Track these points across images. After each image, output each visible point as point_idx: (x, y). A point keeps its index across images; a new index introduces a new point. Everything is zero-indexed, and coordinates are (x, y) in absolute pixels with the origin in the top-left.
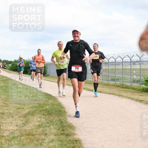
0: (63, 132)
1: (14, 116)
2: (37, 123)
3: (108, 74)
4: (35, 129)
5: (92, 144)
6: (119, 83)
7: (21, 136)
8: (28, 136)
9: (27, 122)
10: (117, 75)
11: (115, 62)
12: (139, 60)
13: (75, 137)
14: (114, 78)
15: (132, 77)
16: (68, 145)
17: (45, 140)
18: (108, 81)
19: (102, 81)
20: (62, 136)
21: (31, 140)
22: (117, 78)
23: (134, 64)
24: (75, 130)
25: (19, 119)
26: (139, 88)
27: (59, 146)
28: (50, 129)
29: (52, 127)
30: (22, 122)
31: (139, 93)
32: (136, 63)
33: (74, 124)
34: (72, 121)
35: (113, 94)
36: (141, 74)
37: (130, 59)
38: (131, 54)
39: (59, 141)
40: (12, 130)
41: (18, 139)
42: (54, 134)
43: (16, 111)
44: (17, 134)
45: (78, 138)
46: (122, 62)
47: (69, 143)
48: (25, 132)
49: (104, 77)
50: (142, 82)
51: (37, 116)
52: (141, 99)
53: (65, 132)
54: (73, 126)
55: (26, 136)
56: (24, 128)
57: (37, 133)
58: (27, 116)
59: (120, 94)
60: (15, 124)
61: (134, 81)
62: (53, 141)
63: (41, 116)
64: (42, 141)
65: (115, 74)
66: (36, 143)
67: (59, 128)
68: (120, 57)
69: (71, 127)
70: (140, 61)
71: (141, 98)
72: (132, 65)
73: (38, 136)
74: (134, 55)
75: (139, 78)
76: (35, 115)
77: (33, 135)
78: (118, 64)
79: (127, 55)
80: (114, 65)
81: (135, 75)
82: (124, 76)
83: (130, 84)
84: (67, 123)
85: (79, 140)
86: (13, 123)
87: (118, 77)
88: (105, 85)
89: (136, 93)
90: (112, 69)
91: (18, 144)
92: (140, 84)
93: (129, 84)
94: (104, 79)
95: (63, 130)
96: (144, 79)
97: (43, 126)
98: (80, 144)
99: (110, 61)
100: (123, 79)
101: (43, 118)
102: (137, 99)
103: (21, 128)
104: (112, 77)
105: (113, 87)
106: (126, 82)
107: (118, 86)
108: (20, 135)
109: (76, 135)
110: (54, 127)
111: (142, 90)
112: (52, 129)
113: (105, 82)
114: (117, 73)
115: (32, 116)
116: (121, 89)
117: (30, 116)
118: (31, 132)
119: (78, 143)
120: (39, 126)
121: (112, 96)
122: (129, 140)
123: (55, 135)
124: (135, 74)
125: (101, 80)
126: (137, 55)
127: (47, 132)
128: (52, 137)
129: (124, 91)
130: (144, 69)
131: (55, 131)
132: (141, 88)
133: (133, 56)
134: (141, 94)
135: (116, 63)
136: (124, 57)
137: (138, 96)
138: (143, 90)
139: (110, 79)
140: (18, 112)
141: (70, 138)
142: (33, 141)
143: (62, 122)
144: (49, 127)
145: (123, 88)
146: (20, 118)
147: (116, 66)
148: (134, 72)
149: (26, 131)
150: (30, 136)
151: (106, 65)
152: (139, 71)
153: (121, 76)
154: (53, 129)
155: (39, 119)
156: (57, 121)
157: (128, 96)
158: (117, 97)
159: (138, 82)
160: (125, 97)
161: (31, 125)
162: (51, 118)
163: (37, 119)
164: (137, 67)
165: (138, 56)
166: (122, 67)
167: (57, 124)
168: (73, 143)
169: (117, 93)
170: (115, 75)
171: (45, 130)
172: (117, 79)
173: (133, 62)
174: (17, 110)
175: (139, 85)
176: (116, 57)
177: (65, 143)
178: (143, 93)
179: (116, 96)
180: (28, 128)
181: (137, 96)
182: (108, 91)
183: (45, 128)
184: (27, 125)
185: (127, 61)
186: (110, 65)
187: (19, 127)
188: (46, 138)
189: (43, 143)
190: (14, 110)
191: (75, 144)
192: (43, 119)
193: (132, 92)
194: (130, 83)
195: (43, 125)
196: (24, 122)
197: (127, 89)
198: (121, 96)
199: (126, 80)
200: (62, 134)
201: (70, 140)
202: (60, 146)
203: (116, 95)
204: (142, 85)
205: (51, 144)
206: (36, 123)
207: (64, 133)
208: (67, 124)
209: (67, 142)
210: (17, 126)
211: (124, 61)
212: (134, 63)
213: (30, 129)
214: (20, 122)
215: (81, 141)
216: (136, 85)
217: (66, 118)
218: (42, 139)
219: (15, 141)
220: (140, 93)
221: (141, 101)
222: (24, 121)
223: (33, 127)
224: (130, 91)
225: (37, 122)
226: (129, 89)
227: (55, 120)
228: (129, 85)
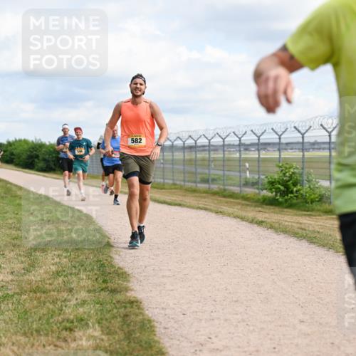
0: (104, 286)
1: (7, 253)
2: (54, 268)
3: (194, 170)
4: (49, 279)
5: (163, 308)
6: (216, 186)
7: (20, 294)
8: (35, 293)
9: (32, 265)
10: (212, 172)
11: (209, 146)
12: (257, 141)
13: (128, 294)
14: (206, 177)
15: (242, 174)
16: (115, 311)
17: (70, 301)
18: (195, 182)
19: (182, 183)
20: (103, 293)
21: (40, 302)
22: (213, 176)
23: (246, 150)
24: (129, 281)
25: (17, 259)
26: (256, 198)
27: (97, 314)
28: (79, 278)
29: (83, 276)
30: (22, 266)
31: (255, 206)
32: (250, 147)
33: (127, 270)
34: (122, 263)
35: (206, 209)
36: (261, 169)
37: (238, 139)
38: (241, 130)
39: (98, 303)
40: (2, 281)
41: (14, 299)
42: (86, 289)
43: (10, 243)
44: (12, 289)
45: (134, 297)
46: (224, 145)
47: (116, 308)
48: (29, 287)
49: (187, 175)
50: (262, 185)
51: (53, 252)
52: (260, 219)
53: (109, 285)
54: (125, 273)
55: (31, 294)
56: (26, 277)
57: (53, 287)
58: (33, 254)
59: (220, 210)
60: (8, 270)
61: (247, 184)
62: (84, 304)
63: (60, 252)
64: (63, 303)
65: (209, 169)
66: (51, 307)
67: (96, 277)
68: (220, 136)
69: (122, 275)
70: (258, 144)
71: (260, 217)
72: (242, 152)
73: (56, 293)
74: (246, 132)
75: (257, 177)
76: (49, 252)
77: (44, 292)
78: (216, 149)
79: (234, 133)
80: (207, 152)
81: (248, 172)
82: (227, 173)
83: (238, 188)
84: (113, 266)
85: (137, 302)
86: (4, 268)
87: (215, 175)
88: (189, 191)
89: (251, 206)
90: (203, 160)
91: (15, 310)
92: (258, 189)
93: (236, 189)
94: (187, 179)
95: (105, 281)
96: (266, 180)
97: (65, 273)
98: (138, 309)
99: (198, 144)
100: (225, 178)
101: (66, 257)
102: (253, 220)
103: (21, 278)
104: (203, 176)
105: (204, 195)
106: (231, 185)
107: (215, 194)
108: (17, 291)
109: (132, 290)
110: (86, 276)
111: (262, 200)
112: (83, 279)
113: (189, 185)
114: (213, 166)
115: (42, 254)
116: (220, 199)
117: (38, 254)
118: (41, 286)
119: (134, 306)
120: (58, 274)
121: (202, 213)
122: (237, 301)
123: (89, 291)
124: (248, 169)
125: (181, 181)
126: (252, 131)
127: (72, 286)
128: (83, 295)
129: (227, 202)
130: (265, 160)
131: (90, 282)
132: (260, 197)
133: (244, 134)
134: (260, 209)
135: (212, 148)
136: (227, 136)
137: (255, 213)
138: (264, 201)
139: (198, 180)
140: (14, 246)
141: (119, 297)
142: (44, 304)
143: (103, 266)
144: (76, 274)
145: (224, 197)
146: (20, 258)
147: (212, 152)
148: (247, 165)
149: (30, 282)
150: (38, 295)
151: (191, 151)
152: (256, 164)
153: (221, 173)
154: (85, 280)
155: (57, 260)
156: (93, 264)
157: (236, 214)
158: (213, 215)
159: (254, 184)
160: (229, 215)
161: (42, 271)
162: (81, 257)
163: (53, 259)
164: (253, 155)
165: (254, 134)
166: (222, 156)
167: (93, 270)
168: (125, 307)
169: (212, 206)
170: (209, 172)
171: (69, 282)
172: (214, 180)
173: (244, 145)
174: (13, 241)
175: (257, 191)
176: (211, 136)
177: (109, 307)
178: (265, 206)
179: (211, 213)
180: (34, 277)
181: (251, 213)
182: (195, 202)
183: (69, 277)
184: (33, 272)
185: (232, 143)
186: (199, 151)
187: (17, 276)
188: (70, 297)
189: (64, 308)
190: (6, 241)
191: (129, 309)
192: (65, 260)
193: (243, 205)
194: (238, 186)
195: (64, 271)
196: (26, 265)
197: (232, 200)
198: (221, 212)
199: (230, 182)
200: (102, 290)
201: (118, 302)
202: (99, 313)
203: (210, 210)
204: (262, 190)
205: (81, 310)
206: (51, 267)
207: (107, 288)
208: (112, 270)
209: (113, 306)
210: (12, 273)
211: (226, 143)
212: (247, 147)
213: (39, 278)
214: (18, 266)
215: (141, 303)
216: (249, 191)
217: (111, 257)
218: (63, 299)
219: (8, 304)
220: (259, 207)
221: (260, 223)
222: (27, 263)
223: (45, 276)
224: (239, 204)
225: (53, 264)
226: (237, 198)
227: (88, 262)
228: (236, 192)
